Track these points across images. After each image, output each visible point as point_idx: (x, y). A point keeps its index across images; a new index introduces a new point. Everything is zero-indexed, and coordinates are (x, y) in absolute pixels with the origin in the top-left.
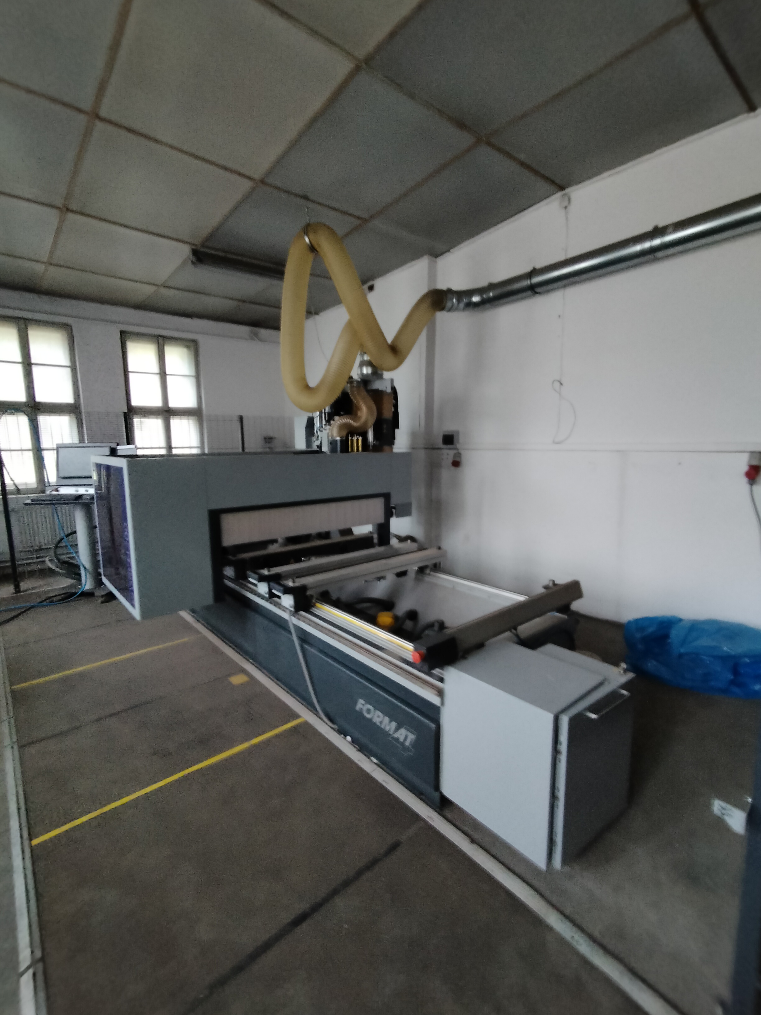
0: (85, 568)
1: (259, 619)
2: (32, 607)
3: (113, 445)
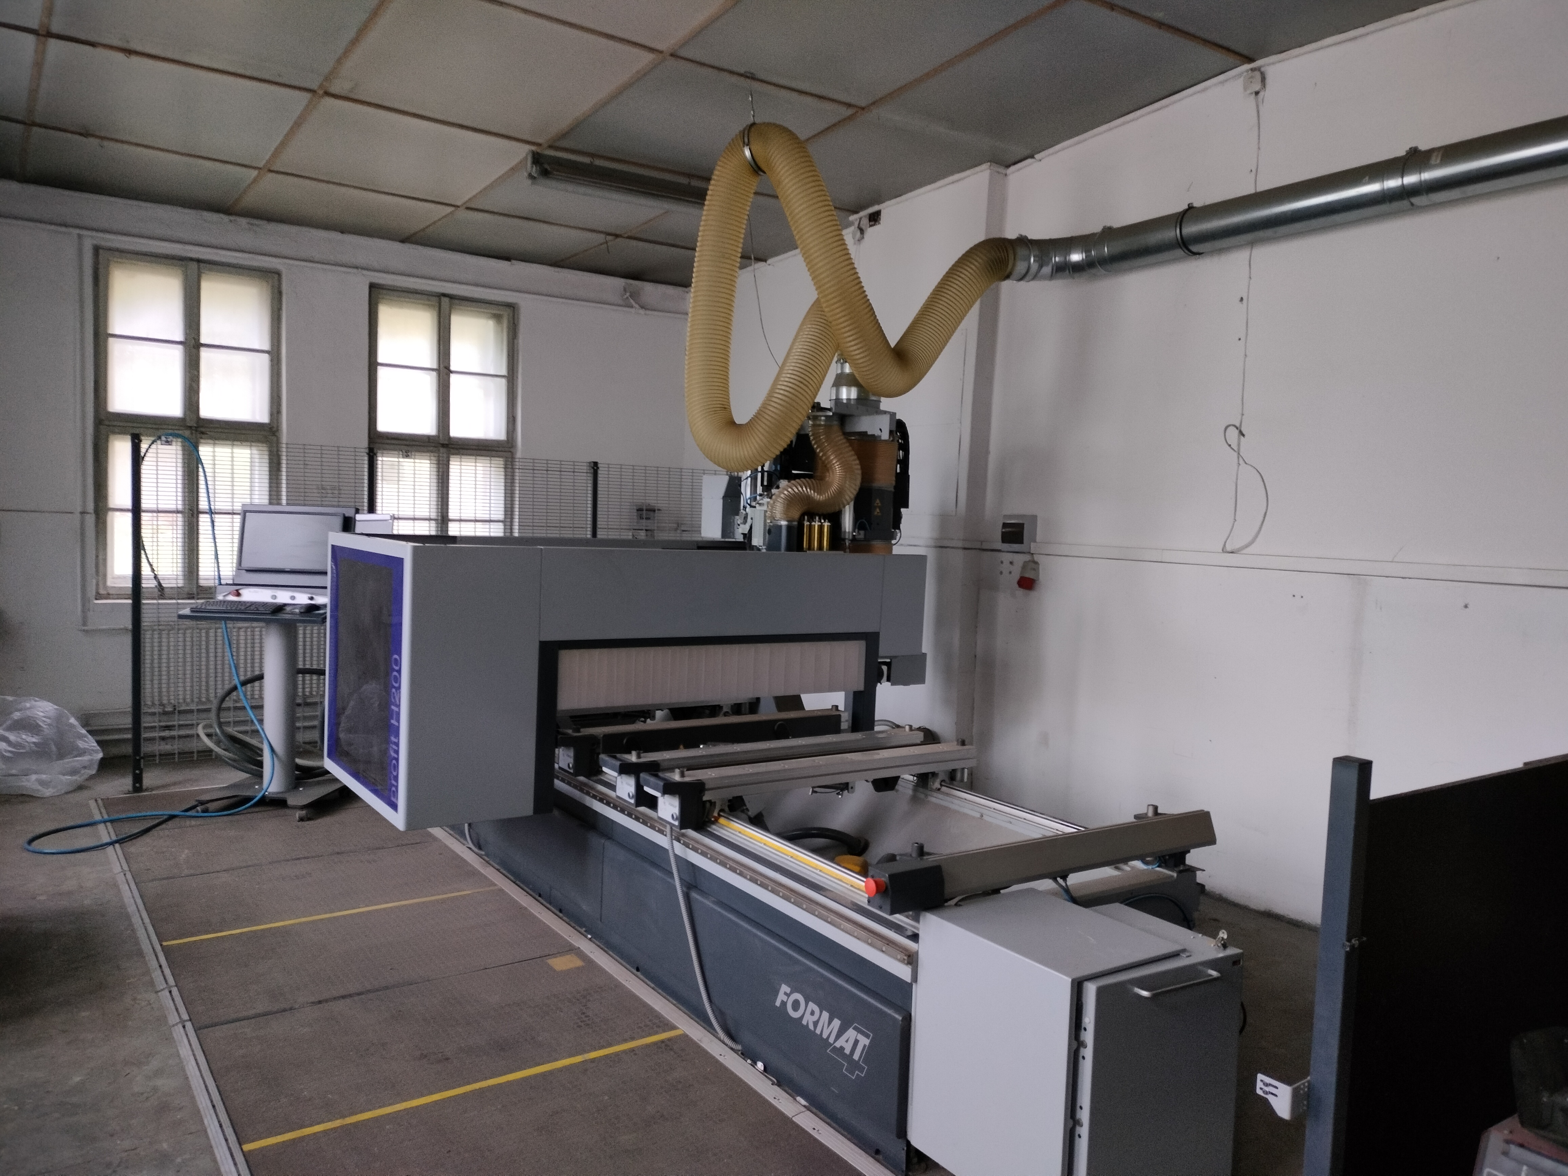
0: (272, 750)
1: (613, 851)
2: (172, 817)
3: (350, 513)
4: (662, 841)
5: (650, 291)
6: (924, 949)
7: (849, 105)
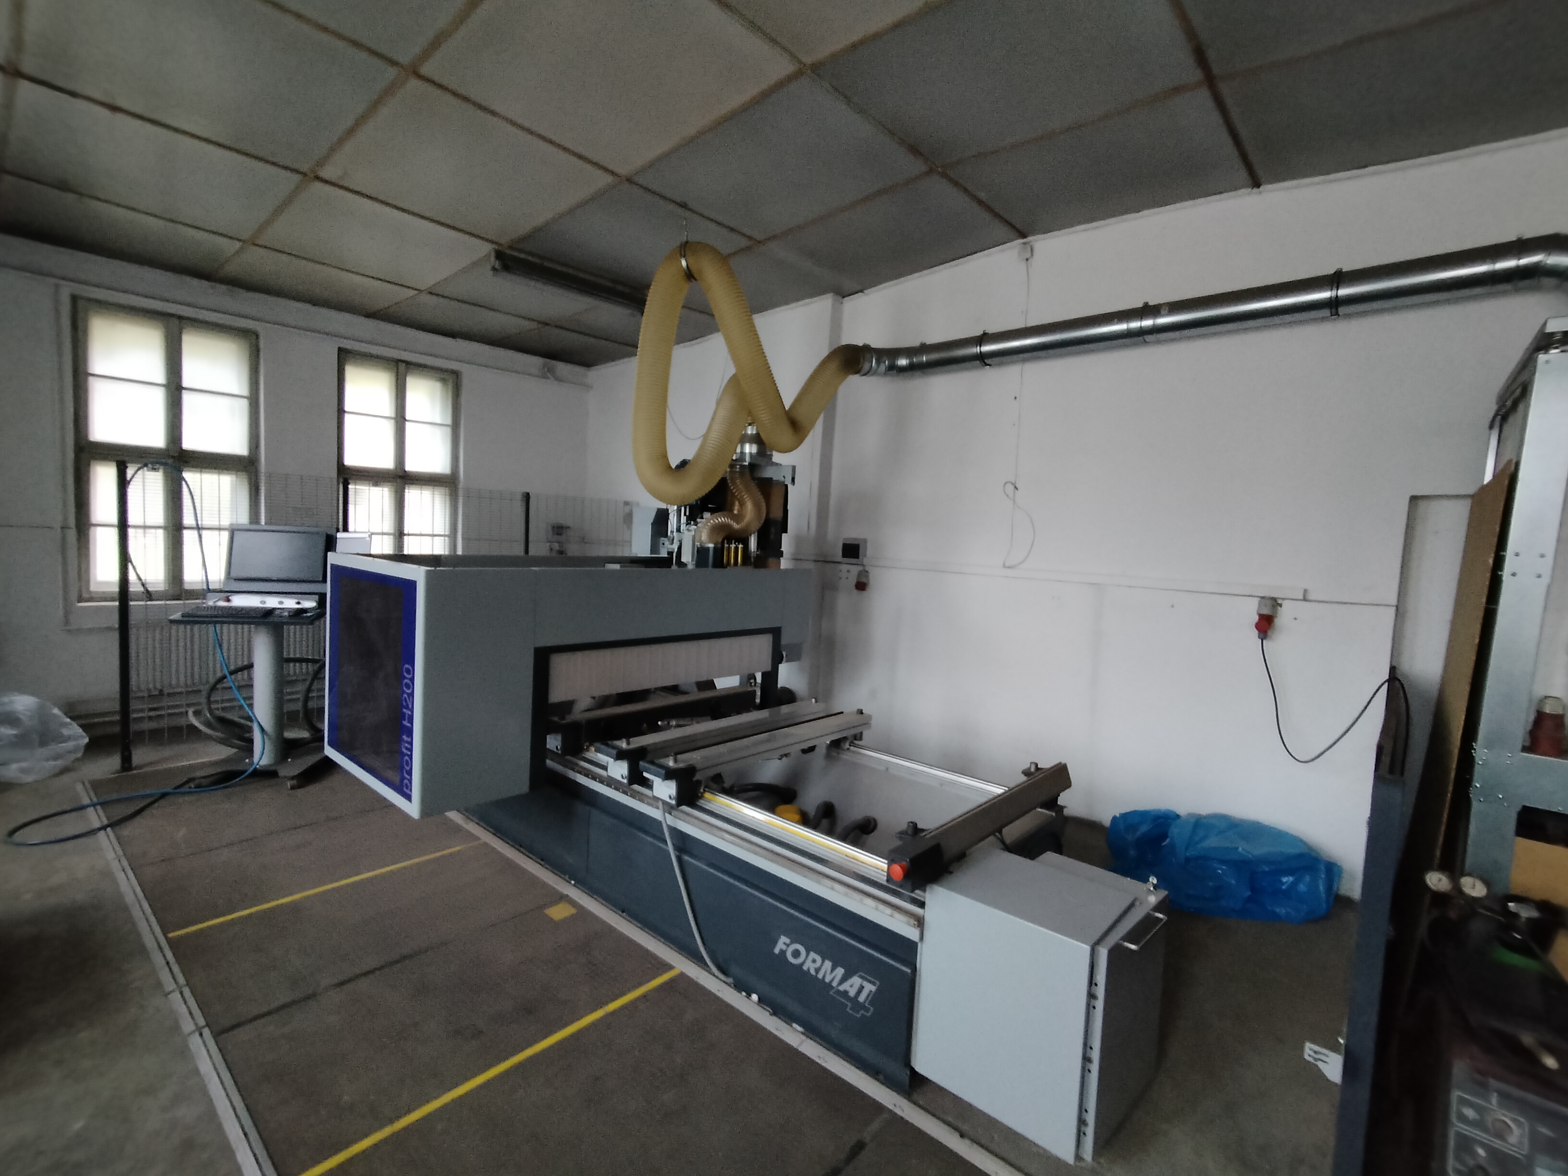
0: (262, 729)
1: (596, 816)
2: (164, 795)
3: (332, 532)
4: (655, 813)
5: (562, 368)
6: (930, 914)
7: (750, 238)
